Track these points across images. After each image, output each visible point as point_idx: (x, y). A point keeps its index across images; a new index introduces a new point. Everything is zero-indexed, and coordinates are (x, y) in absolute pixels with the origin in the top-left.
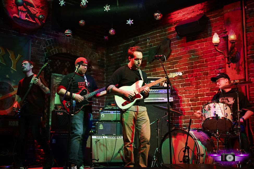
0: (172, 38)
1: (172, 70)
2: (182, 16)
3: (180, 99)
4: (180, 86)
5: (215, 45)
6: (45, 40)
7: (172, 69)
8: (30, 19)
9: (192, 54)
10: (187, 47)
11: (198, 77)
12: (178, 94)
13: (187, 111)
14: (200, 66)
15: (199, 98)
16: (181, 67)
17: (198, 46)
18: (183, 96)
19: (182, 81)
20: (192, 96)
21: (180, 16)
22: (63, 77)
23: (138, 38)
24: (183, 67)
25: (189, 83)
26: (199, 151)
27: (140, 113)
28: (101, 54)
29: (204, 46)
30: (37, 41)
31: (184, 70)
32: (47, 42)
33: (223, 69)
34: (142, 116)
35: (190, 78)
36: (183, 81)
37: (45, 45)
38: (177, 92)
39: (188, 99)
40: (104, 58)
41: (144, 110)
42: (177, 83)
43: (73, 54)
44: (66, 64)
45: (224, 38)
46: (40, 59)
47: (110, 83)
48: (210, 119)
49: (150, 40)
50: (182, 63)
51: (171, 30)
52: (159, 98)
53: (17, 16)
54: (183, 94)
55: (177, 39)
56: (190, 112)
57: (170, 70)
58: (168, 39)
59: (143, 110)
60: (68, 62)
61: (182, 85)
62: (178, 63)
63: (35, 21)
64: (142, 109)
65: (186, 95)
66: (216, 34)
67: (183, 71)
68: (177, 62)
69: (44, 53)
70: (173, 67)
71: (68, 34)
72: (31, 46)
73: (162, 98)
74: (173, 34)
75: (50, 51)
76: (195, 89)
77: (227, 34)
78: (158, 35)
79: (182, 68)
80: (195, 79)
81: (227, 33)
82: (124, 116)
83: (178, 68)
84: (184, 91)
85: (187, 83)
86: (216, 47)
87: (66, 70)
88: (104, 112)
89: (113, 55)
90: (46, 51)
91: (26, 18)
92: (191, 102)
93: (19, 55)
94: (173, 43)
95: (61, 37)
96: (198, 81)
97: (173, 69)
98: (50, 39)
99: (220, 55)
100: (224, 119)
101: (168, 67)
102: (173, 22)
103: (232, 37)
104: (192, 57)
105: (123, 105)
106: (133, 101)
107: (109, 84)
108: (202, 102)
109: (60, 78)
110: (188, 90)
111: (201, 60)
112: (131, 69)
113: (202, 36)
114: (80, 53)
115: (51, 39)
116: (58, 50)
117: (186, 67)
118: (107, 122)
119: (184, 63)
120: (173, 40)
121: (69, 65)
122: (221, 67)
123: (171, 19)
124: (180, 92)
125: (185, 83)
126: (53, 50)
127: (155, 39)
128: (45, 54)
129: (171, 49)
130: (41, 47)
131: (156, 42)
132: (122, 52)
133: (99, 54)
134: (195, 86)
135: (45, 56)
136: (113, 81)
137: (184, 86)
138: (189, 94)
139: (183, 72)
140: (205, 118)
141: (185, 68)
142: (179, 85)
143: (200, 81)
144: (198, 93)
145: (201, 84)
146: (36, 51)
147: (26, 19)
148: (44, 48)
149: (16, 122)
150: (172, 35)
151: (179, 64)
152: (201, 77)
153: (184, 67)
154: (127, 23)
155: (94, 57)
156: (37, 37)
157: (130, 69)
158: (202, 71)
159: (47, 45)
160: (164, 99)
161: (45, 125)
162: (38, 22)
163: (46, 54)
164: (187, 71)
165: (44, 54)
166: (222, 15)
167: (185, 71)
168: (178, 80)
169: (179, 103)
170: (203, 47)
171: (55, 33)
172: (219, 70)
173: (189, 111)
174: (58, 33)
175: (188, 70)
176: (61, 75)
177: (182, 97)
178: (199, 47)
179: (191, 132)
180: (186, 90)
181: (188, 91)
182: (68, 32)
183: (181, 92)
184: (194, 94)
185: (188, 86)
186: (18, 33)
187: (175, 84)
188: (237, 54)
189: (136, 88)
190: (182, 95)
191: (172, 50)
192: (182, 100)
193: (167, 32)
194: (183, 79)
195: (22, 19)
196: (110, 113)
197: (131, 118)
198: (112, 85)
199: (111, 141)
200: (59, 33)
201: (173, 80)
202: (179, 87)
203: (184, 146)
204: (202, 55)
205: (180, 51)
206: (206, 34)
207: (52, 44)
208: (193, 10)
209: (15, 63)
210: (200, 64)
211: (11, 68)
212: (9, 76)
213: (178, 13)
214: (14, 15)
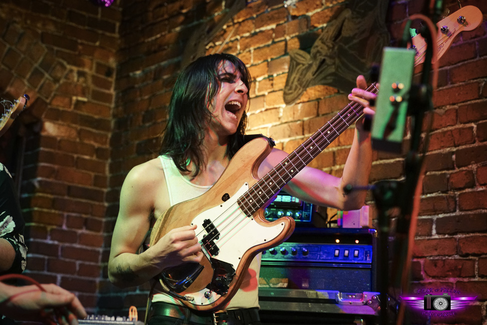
4: (434, 232)
12: (423, 275)
16: (441, 126)
18: (449, 286)
19: (444, 205)
24: (450, 128)
28: (93, 72)
31: (455, 146)
36: (452, 204)
39: (477, 304)
40: (109, 89)
50: (449, 107)
52: (311, 294)
54: (447, 276)
61: (442, 226)
65: (466, 280)
67: (454, 149)
73: (323, 294)
79: (444, 133)
84: (457, 257)
89: (145, 77)
94: (404, 4)
110: (475, 255)
117: (471, 128)
119: (456, 107)
124: (434, 264)
125: (463, 213)
133: (86, 70)
137: (456, 233)
139: (453, 153)
142: (431, 221)
153: (460, 126)
155: (56, 80)
160: (340, 300)
164: (472, 150)
167: (464, 151)
175: (477, 144)
180: (467, 255)
181: (476, 259)
183: (440, 264)
190: (441, 280)
194: (451, 193)
202: (430, 234)
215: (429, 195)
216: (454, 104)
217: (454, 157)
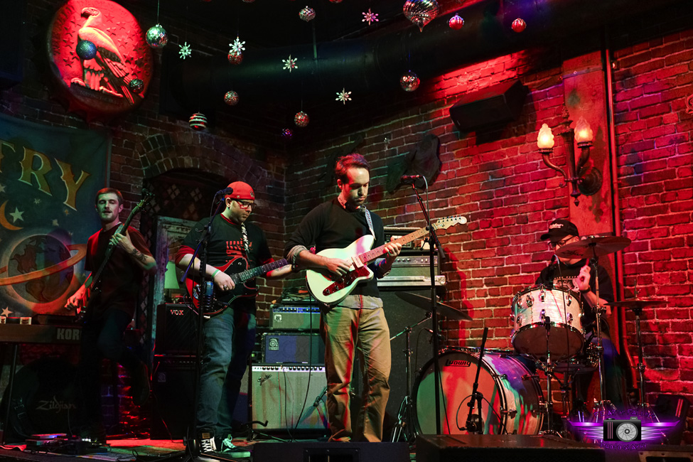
0: (443, 135)
1: (442, 209)
2: (465, 83)
3: (462, 280)
4: (462, 249)
5: (544, 153)
6: (143, 137)
7: (442, 207)
8: (111, 90)
9: (490, 174)
10: (479, 157)
11: (504, 226)
12: (458, 268)
13: (478, 309)
14: (508, 202)
15: (505, 276)
16: (464, 203)
17: (505, 154)
18: (469, 272)
19: (466, 238)
20: (491, 273)
21: (462, 83)
22: (184, 224)
23: (363, 134)
24: (468, 204)
25: (482, 241)
26: (504, 404)
27: (367, 314)
28: (275, 172)
29: (519, 154)
30: (124, 141)
31: (470, 212)
32: (150, 142)
33: (564, 209)
34: (371, 320)
35: (486, 229)
36: (469, 237)
37: (145, 150)
38: (455, 264)
39: (481, 278)
40: (282, 180)
41: (377, 306)
42: (454, 242)
43: (208, 171)
44: (193, 194)
45: (566, 137)
46: (132, 183)
47: (295, 242)
48: (532, 327)
49: (390, 139)
50: (467, 194)
51: (442, 116)
52: (413, 278)
53: (80, 82)
54: (468, 268)
55: (455, 137)
56: (484, 310)
57: (439, 211)
58: (433, 137)
59: (374, 305)
60: (197, 191)
61: (465, 247)
62: (456, 195)
63: (122, 93)
64: (372, 304)
65: (476, 269)
66: (545, 126)
68: (455, 192)
69: (141, 167)
70: (444, 204)
71: (199, 125)
72: (112, 152)
73: (418, 278)
74: (445, 126)
75: (156, 164)
76: (497, 257)
77: (571, 126)
78: (410, 126)
79: (465, 206)
80: (496, 233)
81: (572, 123)
82: (328, 321)
83: (456, 207)
84: (472, 260)
85: (477, 241)
86: (546, 157)
87: (192, 208)
88: (281, 310)
89: (303, 175)
90: (146, 164)
91: (100, 86)
92: (487, 286)
93: (83, 172)
94: (445, 146)
95: (182, 131)
96: (505, 236)
97: (445, 208)
98: (155, 136)
99: (555, 176)
100: (565, 327)
101: (434, 202)
102: (445, 98)
103: (583, 134)
104: (491, 180)
105: (326, 293)
106: (350, 284)
107: (291, 243)
108: (514, 286)
109: (178, 228)
110: (480, 258)
111: (511, 186)
112: (345, 207)
113: (514, 130)
114: (226, 168)
115: (159, 134)
116: (174, 160)
117: (477, 204)
118: (289, 334)
119: (470, 194)
120: (446, 139)
121: (200, 196)
122: (557, 203)
123: (441, 89)
124: (463, 263)
125: (474, 241)
126: (162, 160)
127: (403, 137)
128: (144, 172)
129: (441, 160)
130: (134, 153)
131: (405, 145)
132: (326, 166)
133: (271, 171)
134: (496, 248)
135: (142, 175)
136: (302, 237)
137: (471, 249)
138: (482, 267)
139: (469, 215)
140: (520, 325)
141: (472, 205)
142: (461, 245)
143: (509, 236)
144: (505, 266)
145: (510, 245)
146: (123, 164)
147: (101, 88)
148: (142, 156)
149: (75, 331)
150: (444, 128)
151: (459, 195)
152: (510, 228)
153: (472, 203)
154: (337, 99)
155: (258, 178)
156: (125, 131)
157: (342, 207)
158: (514, 213)
159: (148, 151)
160: (424, 280)
161: (142, 339)
162: (129, 95)
163: (146, 170)
164: (478, 213)
165: (142, 171)
166: (558, 83)
167: (474, 214)
168: (457, 234)
169: (458, 289)
170: (515, 156)
171: (168, 123)
172: (553, 211)
173: (482, 309)
174: (175, 122)
175: (479, 211)
176: (180, 220)
177: (466, 274)
178: (507, 157)
179: (487, 359)
180: (476, 259)
181: (480, 260)
182: (197, 120)
183: (465, 264)
184: (496, 267)
185: (481, 250)
186: (81, 120)
187: (451, 243)
188: (595, 174)
189: (357, 253)
190: (465, 270)
191: (443, 162)
192: (465, 281)
193: (431, 121)
194: (469, 232)
195: (92, 88)
196: (296, 311)
197: (345, 324)
198: (300, 246)
199: (297, 378)
200: (178, 122)
201: (446, 235)
202: (460, 251)
203: (470, 391)
204: (514, 175)
205: (462, 165)
206: (523, 125)
207: (159, 147)
208: (493, 69)
209: (74, 192)
210: (508, 197)
211: (65, 203)
212: (58, 222)
213: (458, 77)
214: (72, 81)
215: (459, 233)
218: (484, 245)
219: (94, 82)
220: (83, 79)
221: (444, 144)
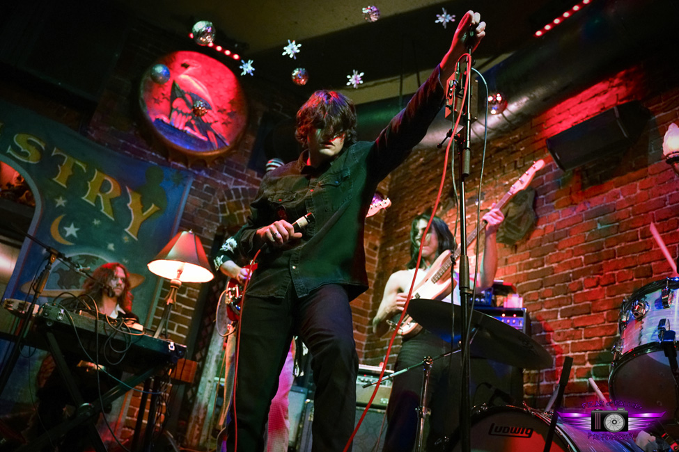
0: (541, 186)
1: (536, 270)
3: (557, 356)
4: (559, 316)
6: (226, 186)
7: (537, 268)
8: (195, 131)
9: (598, 221)
10: (584, 204)
11: (617, 284)
12: (552, 341)
13: (578, 395)
14: (622, 252)
16: (564, 259)
17: (618, 194)
18: (567, 345)
19: (565, 301)
20: (597, 346)
24: (569, 260)
25: (586, 305)
29: (639, 192)
30: (205, 186)
31: (572, 269)
32: (232, 192)
35: (592, 289)
36: (570, 301)
37: (226, 198)
38: (549, 335)
39: (583, 353)
42: (550, 308)
46: (205, 226)
50: (568, 249)
53: (165, 119)
54: (566, 340)
55: (557, 186)
56: (586, 396)
57: (532, 272)
61: (563, 314)
62: (555, 251)
63: (207, 137)
65: (577, 341)
67: (571, 271)
68: (553, 248)
69: (218, 213)
70: (539, 263)
72: (190, 193)
74: (544, 177)
75: (235, 213)
76: (607, 324)
79: (565, 262)
80: (606, 292)
83: (554, 265)
84: (572, 329)
85: (581, 304)
89: (394, 250)
90: (223, 212)
91: (185, 127)
92: (592, 363)
93: (153, 206)
94: (543, 199)
96: (619, 296)
97: (539, 269)
98: (240, 187)
104: (599, 227)
110: (582, 327)
111: (628, 232)
113: (631, 165)
115: (244, 187)
117: (581, 259)
119: (572, 248)
120: (544, 190)
124: (559, 334)
125: (576, 305)
126: (243, 211)
128: (221, 219)
129: (538, 213)
130: (213, 199)
134: (605, 313)
135: (218, 221)
137: (571, 316)
138: (586, 338)
139: (570, 273)
141: (575, 260)
142: (557, 311)
143: (624, 295)
146: (200, 207)
147: (186, 129)
148: (222, 203)
150: (542, 178)
151: (557, 251)
152: (626, 284)
153: (574, 258)
156: (207, 176)
158: (631, 265)
159: (229, 199)
162: (213, 140)
163: (223, 217)
164: (581, 270)
165: (219, 217)
167: (577, 271)
168: (553, 298)
169: (552, 368)
170: (634, 195)
171: (256, 177)
173: (583, 394)
175: (584, 267)
177: (563, 348)
178: (622, 198)
180: (578, 328)
181: (583, 329)
183: (562, 334)
184: (604, 338)
185: (584, 316)
186: (163, 158)
187: (545, 310)
190: (562, 343)
191: (540, 216)
194: (569, 295)
195: (176, 127)
201: (540, 300)
202: (556, 318)
204: (632, 217)
205: (563, 216)
207: (242, 198)
208: (603, 104)
209: (139, 222)
210: (623, 245)
211: (126, 230)
212: (114, 247)
213: (560, 122)
214: (158, 117)
215: (556, 297)
216: (571, 247)
217: (571, 275)
218: (588, 311)
219: (179, 122)
220: (169, 117)
221: (542, 196)
